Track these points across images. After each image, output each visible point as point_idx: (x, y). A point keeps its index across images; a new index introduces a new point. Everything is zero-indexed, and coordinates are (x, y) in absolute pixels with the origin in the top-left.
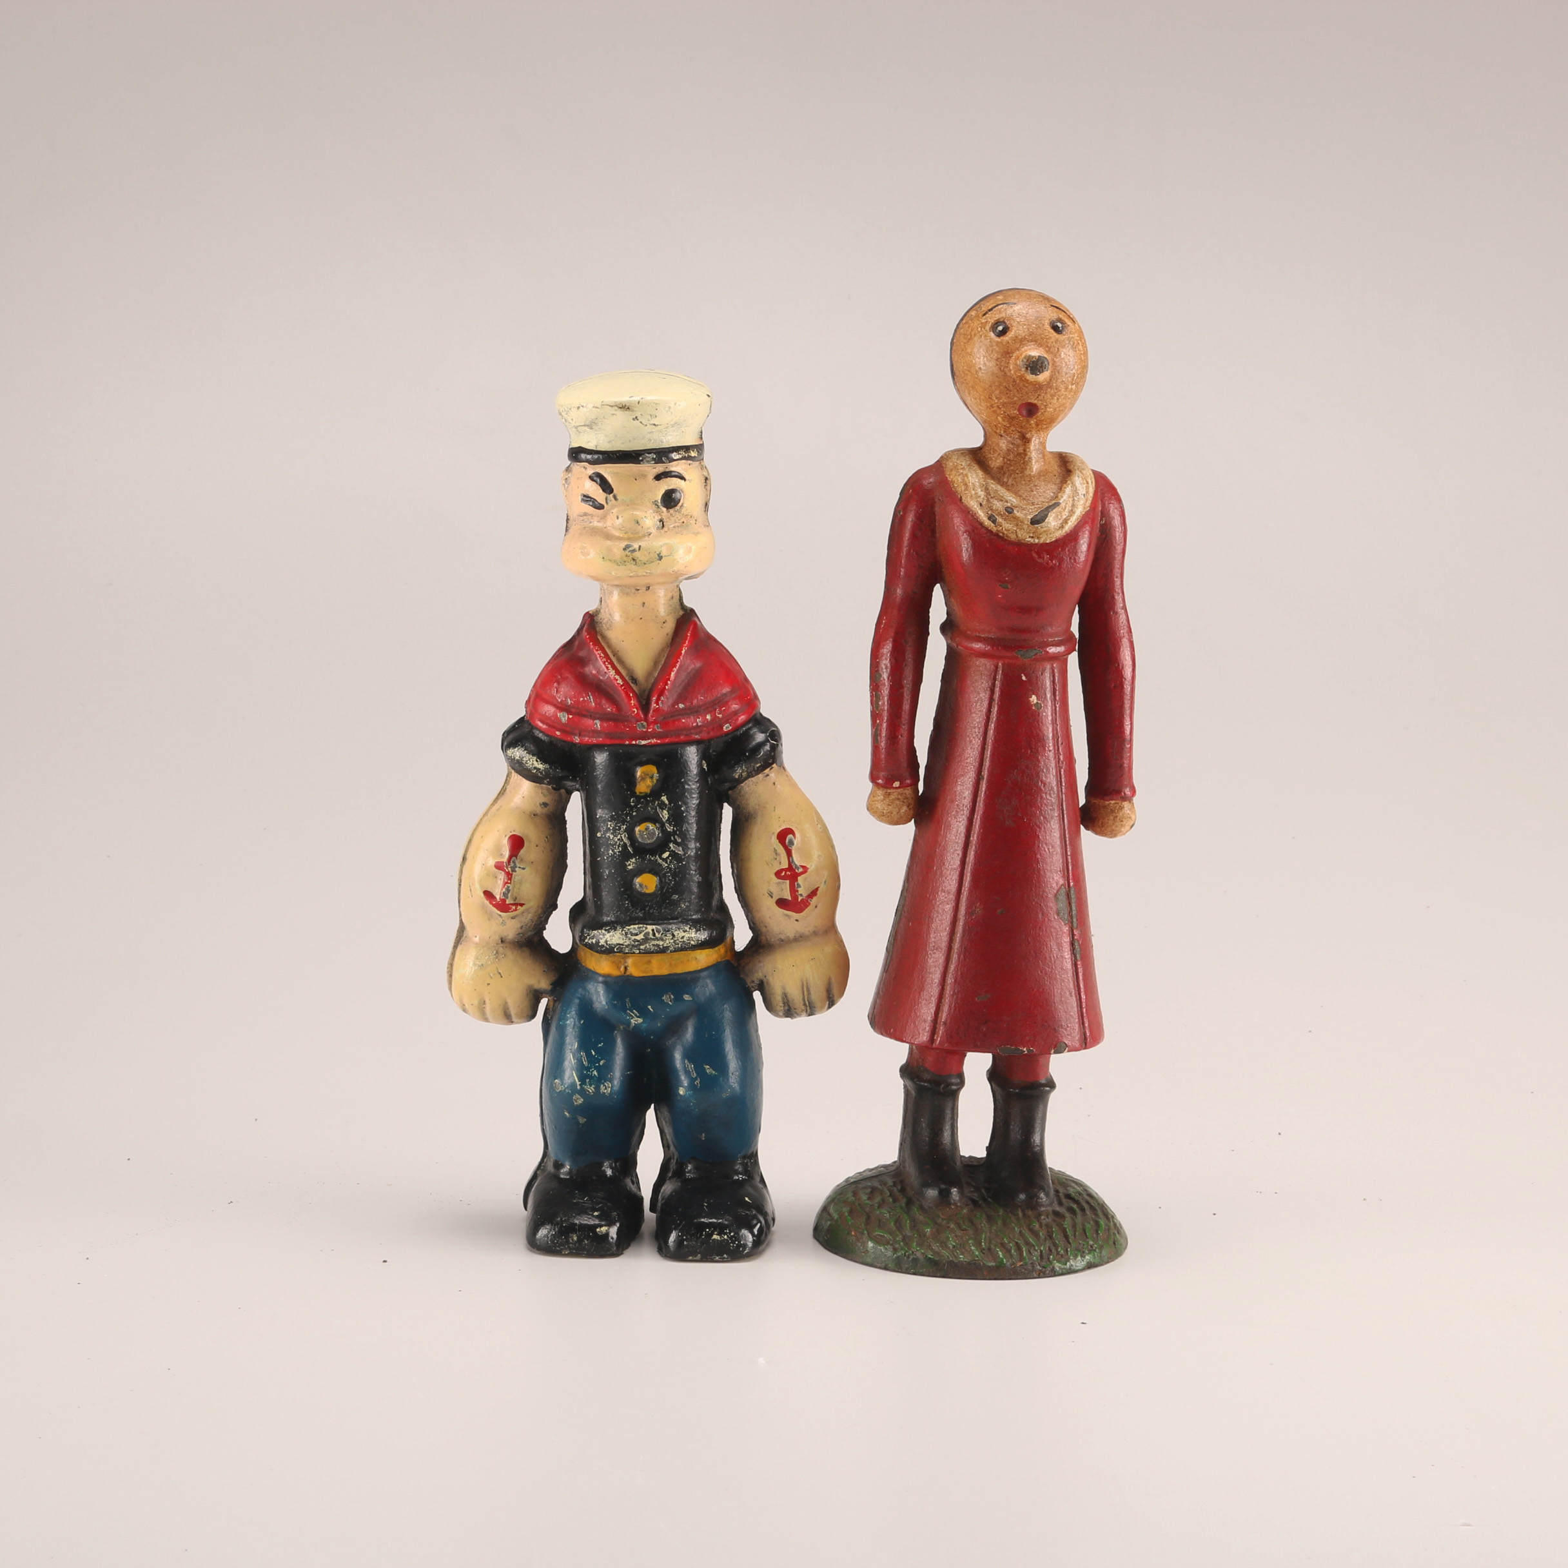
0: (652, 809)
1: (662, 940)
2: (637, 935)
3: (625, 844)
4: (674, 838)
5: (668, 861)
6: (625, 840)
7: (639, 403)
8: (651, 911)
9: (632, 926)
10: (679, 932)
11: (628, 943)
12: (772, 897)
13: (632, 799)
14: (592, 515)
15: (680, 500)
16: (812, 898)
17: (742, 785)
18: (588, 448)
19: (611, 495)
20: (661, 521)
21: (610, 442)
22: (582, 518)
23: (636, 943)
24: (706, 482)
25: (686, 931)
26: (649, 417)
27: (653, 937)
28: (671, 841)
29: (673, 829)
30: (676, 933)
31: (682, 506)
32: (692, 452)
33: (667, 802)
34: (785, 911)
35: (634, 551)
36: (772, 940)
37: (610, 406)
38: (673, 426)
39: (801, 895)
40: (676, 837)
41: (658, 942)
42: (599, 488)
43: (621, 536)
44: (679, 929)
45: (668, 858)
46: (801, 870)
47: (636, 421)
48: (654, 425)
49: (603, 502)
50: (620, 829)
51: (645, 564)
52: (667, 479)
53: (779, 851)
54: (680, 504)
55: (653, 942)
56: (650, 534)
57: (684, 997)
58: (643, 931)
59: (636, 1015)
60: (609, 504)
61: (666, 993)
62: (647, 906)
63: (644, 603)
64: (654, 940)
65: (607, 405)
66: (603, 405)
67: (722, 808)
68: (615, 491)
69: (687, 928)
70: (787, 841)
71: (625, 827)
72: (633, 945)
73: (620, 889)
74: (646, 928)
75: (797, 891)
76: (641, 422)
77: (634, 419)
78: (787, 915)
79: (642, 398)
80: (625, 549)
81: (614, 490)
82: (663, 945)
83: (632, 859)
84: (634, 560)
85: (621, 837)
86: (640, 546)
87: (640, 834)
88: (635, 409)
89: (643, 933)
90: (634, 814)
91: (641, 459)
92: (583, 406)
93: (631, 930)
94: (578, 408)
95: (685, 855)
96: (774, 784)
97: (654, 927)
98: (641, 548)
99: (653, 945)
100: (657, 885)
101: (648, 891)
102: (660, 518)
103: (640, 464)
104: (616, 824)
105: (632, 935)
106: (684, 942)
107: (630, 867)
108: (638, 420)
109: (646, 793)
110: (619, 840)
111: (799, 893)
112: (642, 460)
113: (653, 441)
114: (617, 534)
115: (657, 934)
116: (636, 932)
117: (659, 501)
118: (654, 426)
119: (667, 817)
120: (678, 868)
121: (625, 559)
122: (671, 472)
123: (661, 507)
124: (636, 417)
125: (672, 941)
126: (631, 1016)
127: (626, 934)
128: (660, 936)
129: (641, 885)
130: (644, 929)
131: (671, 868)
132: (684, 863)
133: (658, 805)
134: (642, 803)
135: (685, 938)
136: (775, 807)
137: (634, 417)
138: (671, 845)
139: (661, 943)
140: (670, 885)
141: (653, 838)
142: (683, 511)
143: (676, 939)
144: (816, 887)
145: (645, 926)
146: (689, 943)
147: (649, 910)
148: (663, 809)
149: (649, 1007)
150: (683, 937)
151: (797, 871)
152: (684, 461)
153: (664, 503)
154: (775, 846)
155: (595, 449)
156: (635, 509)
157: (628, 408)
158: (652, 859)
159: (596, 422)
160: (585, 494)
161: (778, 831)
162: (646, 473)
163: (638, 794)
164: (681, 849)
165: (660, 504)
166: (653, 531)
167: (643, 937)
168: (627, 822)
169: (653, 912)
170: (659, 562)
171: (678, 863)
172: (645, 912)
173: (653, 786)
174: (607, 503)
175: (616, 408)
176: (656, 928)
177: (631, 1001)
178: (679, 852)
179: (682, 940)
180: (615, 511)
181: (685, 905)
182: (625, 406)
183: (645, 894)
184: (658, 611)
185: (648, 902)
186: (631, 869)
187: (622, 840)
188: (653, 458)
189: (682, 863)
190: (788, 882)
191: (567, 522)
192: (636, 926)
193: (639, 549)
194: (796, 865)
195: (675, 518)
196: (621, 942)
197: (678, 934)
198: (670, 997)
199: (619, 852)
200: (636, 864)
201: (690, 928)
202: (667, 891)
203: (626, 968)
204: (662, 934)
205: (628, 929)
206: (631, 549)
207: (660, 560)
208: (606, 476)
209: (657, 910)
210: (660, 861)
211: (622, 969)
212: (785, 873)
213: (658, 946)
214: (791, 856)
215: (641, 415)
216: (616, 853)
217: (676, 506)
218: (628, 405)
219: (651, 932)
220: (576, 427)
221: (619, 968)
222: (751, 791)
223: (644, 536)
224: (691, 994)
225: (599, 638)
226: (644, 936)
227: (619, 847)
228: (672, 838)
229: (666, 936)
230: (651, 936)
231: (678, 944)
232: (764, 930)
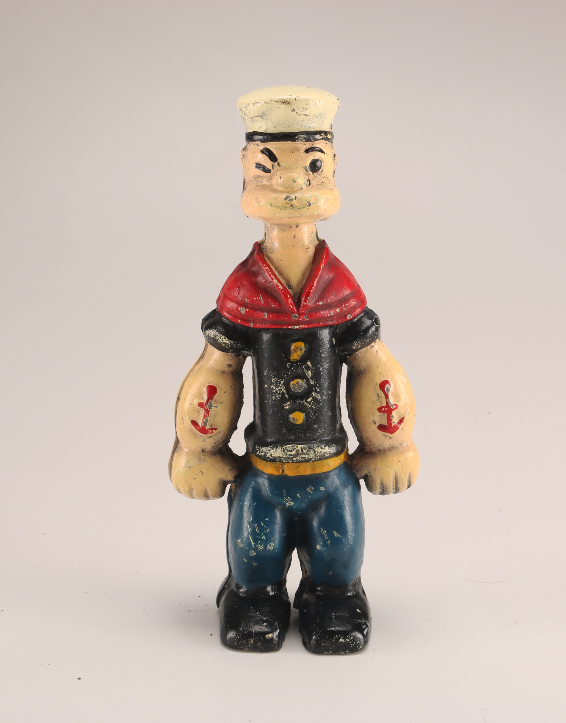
0: (301, 370)
1: (307, 454)
2: (291, 451)
3: (283, 392)
4: (315, 388)
5: (311, 403)
6: (284, 390)
7: (296, 99)
8: (300, 435)
9: (288, 446)
10: (318, 449)
11: (285, 456)
12: (375, 424)
13: (288, 364)
14: (262, 177)
15: (321, 167)
16: (400, 424)
17: (357, 353)
18: (260, 132)
19: (276, 163)
20: (309, 180)
21: (275, 127)
22: (255, 179)
23: (291, 457)
24: (334, 157)
25: (323, 448)
26: (303, 109)
27: (301, 453)
28: (313, 391)
29: (315, 383)
30: (316, 450)
31: (322, 171)
32: (328, 135)
33: (310, 365)
34: (383, 432)
35: (292, 200)
36: (374, 450)
37: (276, 102)
38: (317, 116)
39: (394, 422)
40: (316, 388)
41: (305, 456)
42: (268, 158)
43: (283, 190)
44: (318, 447)
45: (311, 401)
46: (394, 407)
47: (294, 112)
48: (306, 115)
49: (270, 168)
50: (280, 383)
51: (299, 209)
52: (313, 152)
53: (380, 395)
54: (321, 170)
55: (303, 456)
56: (302, 189)
57: (320, 488)
58: (295, 449)
59: (289, 500)
60: (275, 169)
61: (309, 486)
62: (297, 432)
63: (295, 236)
64: (302, 454)
65: (274, 101)
66: (271, 101)
67: (342, 367)
68: (279, 160)
69: (323, 446)
70: (386, 389)
71: (283, 381)
72: (289, 458)
73: (280, 422)
74: (297, 447)
75: (392, 420)
76: (297, 113)
77: (292, 111)
78: (385, 435)
79: (298, 97)
80: (285, 199)
81: (278, 159)
82: (308, 457)
83: (288, 402)
84: (292, 206)
85: (281, 388)
86: (296, 197)
87: (293, 386)
88: (293, 104)
89: (295, 450)
90: (289, 373)
91: (296, 138)
92: (257, 103)
93: (288, 448)
94: (254, 104)
95: (321, 399)
96: (377, 352)
97: (302, 446)
98: (297, 198)
99: (301, 457)
100: (304, 419)
101: (298, 423)
102: (308, 178)
103: (296, 141)
104: (278, 379)
105: (288, 452)
106: (321, 455)
107: (286, 408)
108: (295, 111)
109: (298, 360)
110: (279, 390)
111: (393, 421)
112: (297, 139)
113: (304, 126)
114: (280, 189)
115: (304, 451)
116: (291, 449)
117: (308, 167)
118: (305, 116)
119: (310, 375)
120: (317, 408)
121: (286, 205)
122: (316, 147)
123: (309, 171)
124: (294, 109)
125: (314, 455)
126: (287, 501)
127: (284, 450)
128: (306, 452)
129: (294, 419)
130: (296, 447)
131: (313, 408)
132: (321, 404)
133: (305, 367)
134: (294, 366)
135: (322, 453)
136: (377, 367)
137: (293, 109)
138: (313, 393)
139: (307, 456)
140: (312, 419)
141: (301, 389)
142: (323, 174)
143: (316, 453)
144: (403, 417)
145: (296, 445)
146: (325, 456)
147: (298, 435)
148: (308, 370)
149: (298, 495)
150: (321, 452)
151: (392, 408)
152: (323, 141)
153: (311, 168)
154: (378, 392)
155: (265, 132)
156: (292, 172)
157: (289, 103)
158: (301, 402)
159: (266, 113)
160: (258, 162)
161: (380, 382)
162: (299, 148)
163: (292, 360)
164: (319, 395)
165: (308, 169)
166: (304, 187)
167: (295, 453)
168: (285, 378)
169: (301, 436)
170: (309, 207)
171: (317, 404)
172: (296, 436)
173: (302, 356)
174: (273, 168)
175: (280, 103)
176: (304, 447)
177: (286, 492)
178: (318, 398)
179: (320, 454)
180: (278, 174)
181: (321, 431)
182: (286, 101)
183: (296, 424)
184: (304, 241)
185: (298, 429)
186: (287, 409)
187: (282, 390)
188: (304, 138)
189: (320, 405)
190: (386, 414)
191: (244, 184)
192: (291, 445)
193: (295, 199)
194: (391, 404)
195: (318, 179)
196: (281, 456)
197: (318, 450)
198: (311, 489)
199: (279, 398)
200: (290, 405)
201: (325, 446)
202: (310, 423)
203: (283, 471)
204: (307, 451)
205: (286, 447)
206: (290, 198)
207: (310, 206)
208: (272, 150)
209: (304, 434)
210: (306, 404)
211: (281, 471)
212: (385, 409)
213: (305, 458)
214: (388, 398)
215: (297, 107)
216: (277, 399)
217: (318, 170)
218: (288, 101)
219: (300, 449)
220: (252, 118)
221: (279, 471)
222: (362, 357)
223: (298, 190)
224: (325, 487)
225: (266, 258)
226: (296, 452)
227: (279, 394)
228: (314, 389)
229: (310, 452)
230: (300, 452)
231: (318, 457)
232: (369, 443)
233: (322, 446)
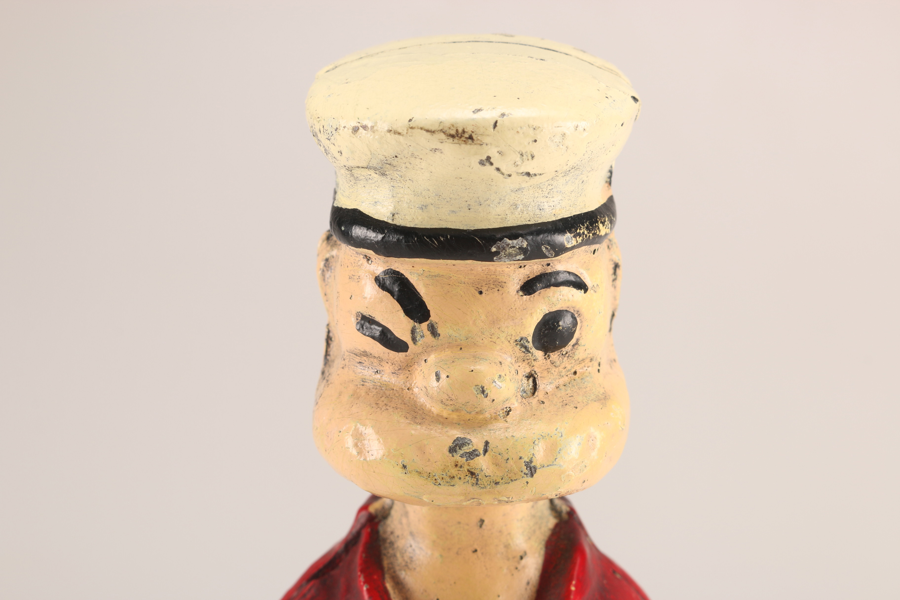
7: (495, 125)
14: (380, 360)
15: (571, 335)
18: (376, 217)
19: (425, 325)
20: (531, 376)
21: (423, 207)
22: (358, 359)
24: (615, 273)
26: (518, 158)
31: (577, 344)
32: (601, 226)
35: (473, 454)
37: (428, 131)
38: (566, 173)
42: (397, 306)
43: (445, 414)
47: (488, 166)
48: (528, 174)
49: (404, 336)
51: (497, 483)
52: (548, 290)
54: (573, 341)
56: (508, 413)
60: (419, 343)
65: (421, 129)
66: (412, 128)
68: (433, 317)
76: (498, 169)
77: (482, 163)
79: (503, 115)
80: (452, 450)
81: (432, 313)
84: (472, 474)
86: (487, 443)
88: (486, 140)
91: (494, 249)
92: (365, 127)
94: (355, 130)
98: (489, 449)
102: (528, 370)
103: (492, 260)
108: (492, 164)
112: (497, 253)
113: (520, 207)
114: (436, 409)
117: (530, 339)
118: (526, 178)
121: (454, 471)
122: (557, 273)
123: (534, 350)
124: (488, 158)
137: (484, 158)
142: (580, 353)
152: (583, 248)
153: (540, 340)
155: (390, 221)
156: (476, 358)
157: (471, 138)
159: (394, 163)
160: (366, 313)
162: (502, 279)
165: (530, 345)
166: (515, 404)
170: (529, 479)
174: (414, 340)
175: (443, 136)
180: (432, 358)
182: (464, 132)
188: (521, 248)
191: (328, 345)
193: (485, 451)
195: (561, 368)
206: (466, 449)
207: (532, 475)
208: (413, 279)
215: (500, 153)
217: (564, 344)
218: (469, 129)
220: (350, 169)
223: (495, 418)
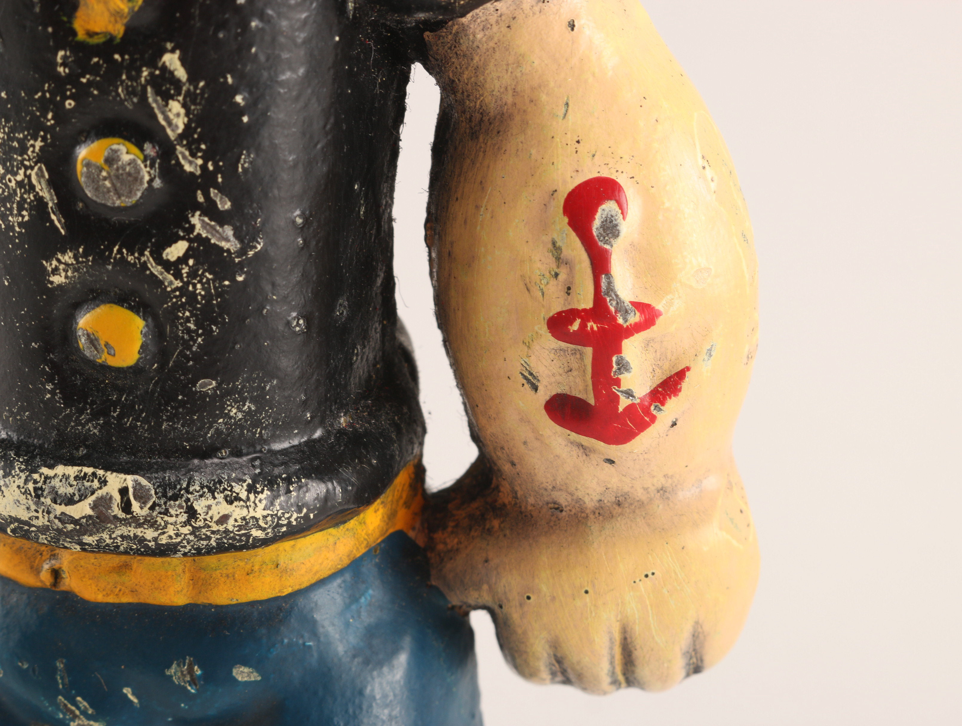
0: (131, 92)
1: (153, 524)
2: (70, 501)
3: (40, 200)
4: (206, 195)
5: (185, 270)
6: (46, 194)
8: (128, 422)
9: (60, 469)
10: (211, 502)
11: (42, 521)
12: (535, 388)
13: (61, 53)
16: (663, 404)
17: (464, 20)
23: (70, 527)
25: (239, 499)
27: (121, 515)
28: (196, 206)
29: (204, 167)
30: (200, 506)
33: (181, 73)
34: (573, 434)
36: (531, 500)
39: (629, 394)
40: (213, 192)
41: (139, 532)
44: (212, 491)
45: (182, 260)
46: (634, 318)
50: (23, 150)
53: (566, 253)
55: (132, 531)
57: (235, 672)
58: (93, 493)
59: (84, 713)
61: (180, 658)
62: (115, 404)
64: (126, 522)
69: (241, 490)
70: (597, 223)
71: (39, 144)
72: (59, 531)
73: (28, 344)
74: (104, 482)
75: (618, 382)
78: (581, 446)
82: (155, 539)
83: (64, 253)
85: (29, 177)
87: (89, 176)
89: (91, 499)
90: (69, 104)
93: (56, 483)
95: (242, 252)
96: (572, 26)
97: (130, 480)
99: (122, 536)
100: (143, 347)
101: (113, 362)
104: (13, 130)
105: (55, 503)
106: (226, 531)
107: (57, 280)
109: (112, 38)
110: (20, 184)
111: (624, 388)
115: (135, 506)
116: (70, 490)
119: (180, 123)
120: (218, 295)
125: (186, 530)
126: (72, 712)
127: (38, 493)
128: (145, 511)
129: (93, 341)
130: (96, 484)
131: (194, 295)
132: (240, 279)
133: (153, 81)
134: (94, 70)
135: (231, 522)
136: (567, 104)
138: (196, 220)
139: (150, 534)
140: (190, 348)
141: (131, 193)
143: (200, 524)
144: (680, 368)
145: (100, 472)
146: (248, 536)
147: (120, 417)
148: (167, 97)
149: (127, 691)
150: (224, 519)
151: (620, 321)
154: (555, 236)
158: (129, 258)
161: (571, 186)
163: (81, 36)
164: (229, 231)
167: (90, 512)
168: (47, 130)
169: (133, 427)
171: (219, 277)
172: (107, 424)
173: (135, 15)
176: (137, 484)
177: (69, 669)
178: (224, 244)
179: (222, 528)
181: (239, 409)
183: (105, 368)
185: (121, 391)
186: (60, 286)
187: (32, 187)
189: (233, 280)
190: (589, 351)
192: (72, 471)
194: (619, 302)
196: (24, 516)
197: (209, 507)
198: (191, 671)
199: (20, 225)
200: (75, 270)
201: (251, 489)
202: (180, 366)
203: (56, 574)
204: (152, 508)
205: (47, 478)
209: (145, 421)
210: (156, 270)
211: (46, 578)
212: (583, 326)
213: (142, 540)
214: (607, 272)
216: (12, 228)
219: (117, 497)
221: (37, 571)
224: (257, 666)
226: (94, 507)
227: (21, 208)
228: (201, 198)
229: (166, 512)
230: (116, 511)
231: (208, 538)
233: (237, 488)
